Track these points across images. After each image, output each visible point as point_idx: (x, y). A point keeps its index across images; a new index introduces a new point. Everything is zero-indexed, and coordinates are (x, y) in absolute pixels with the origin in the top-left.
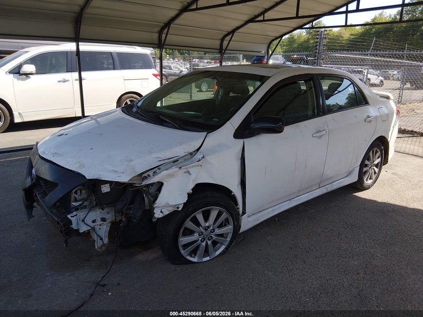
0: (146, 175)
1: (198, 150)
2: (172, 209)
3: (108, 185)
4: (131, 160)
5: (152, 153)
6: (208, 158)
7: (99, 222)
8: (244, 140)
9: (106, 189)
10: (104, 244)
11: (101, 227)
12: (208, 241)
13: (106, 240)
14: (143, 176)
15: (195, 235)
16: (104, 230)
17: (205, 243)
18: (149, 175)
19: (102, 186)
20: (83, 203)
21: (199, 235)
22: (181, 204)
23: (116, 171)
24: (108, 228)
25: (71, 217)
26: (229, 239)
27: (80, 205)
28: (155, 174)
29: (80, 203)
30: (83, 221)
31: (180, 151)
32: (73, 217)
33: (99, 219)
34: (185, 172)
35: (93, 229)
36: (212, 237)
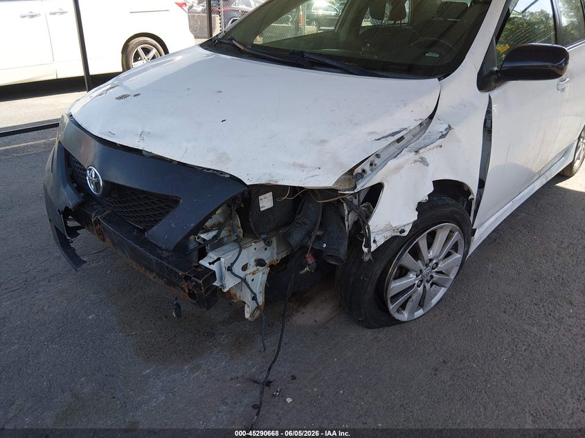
0: (359, 170)
1: (431, 117)
2: (389, 235)
3: (269, 195)
4: (323, 142)
5: (356, 124)
6: (457, 130)
7: (252, 268)
8: (489, 92)
9: (266, 202)
10: (258, 307)
11: (254, 277)
12: (426, 284)
13: (261, 299)
14: (354, 174)
15: (411, 275)
16: (259, 280)
17: (422, 287)
18: (364, 171)
19: (260, 197)
20: (219, 234)
21: (417, 276)
22: (408, 224)
23: (302, 166)
24: (265, 277)
25: (210, 264)
26: (452, 277)
27: (215, 237)
28: (374, 167)
29: (214, 233)
30: (229, 269)
31: (407, 118)
32: (213, 263)
33: (252, 263)
34: (415, 161)
35: (244, 280)
36: (432, 277)
